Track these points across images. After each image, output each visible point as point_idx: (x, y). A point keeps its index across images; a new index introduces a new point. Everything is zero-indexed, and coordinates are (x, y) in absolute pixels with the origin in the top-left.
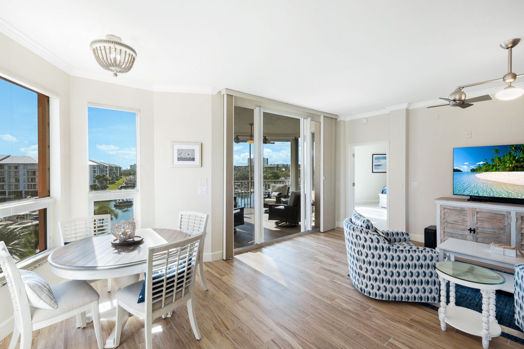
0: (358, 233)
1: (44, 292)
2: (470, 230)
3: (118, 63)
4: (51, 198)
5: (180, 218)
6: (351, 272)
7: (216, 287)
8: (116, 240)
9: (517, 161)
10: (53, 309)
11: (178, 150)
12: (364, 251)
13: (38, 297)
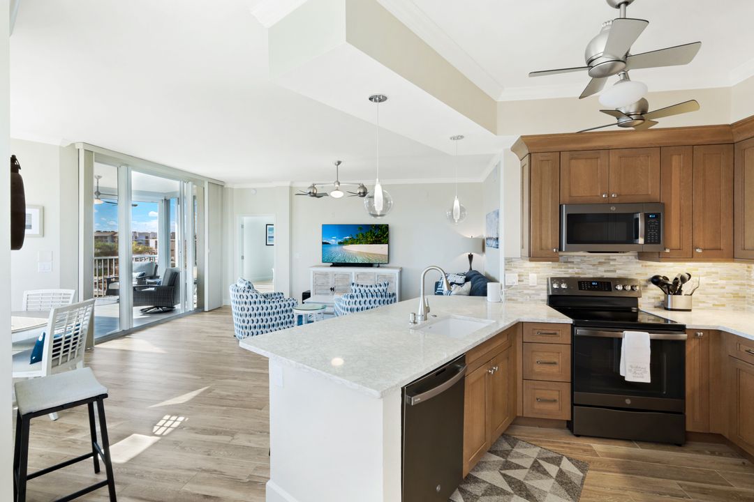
0: (242, 293)
2: (331, 289)
6: (236, 333)
9: (376, 237)
12: (246, 307)
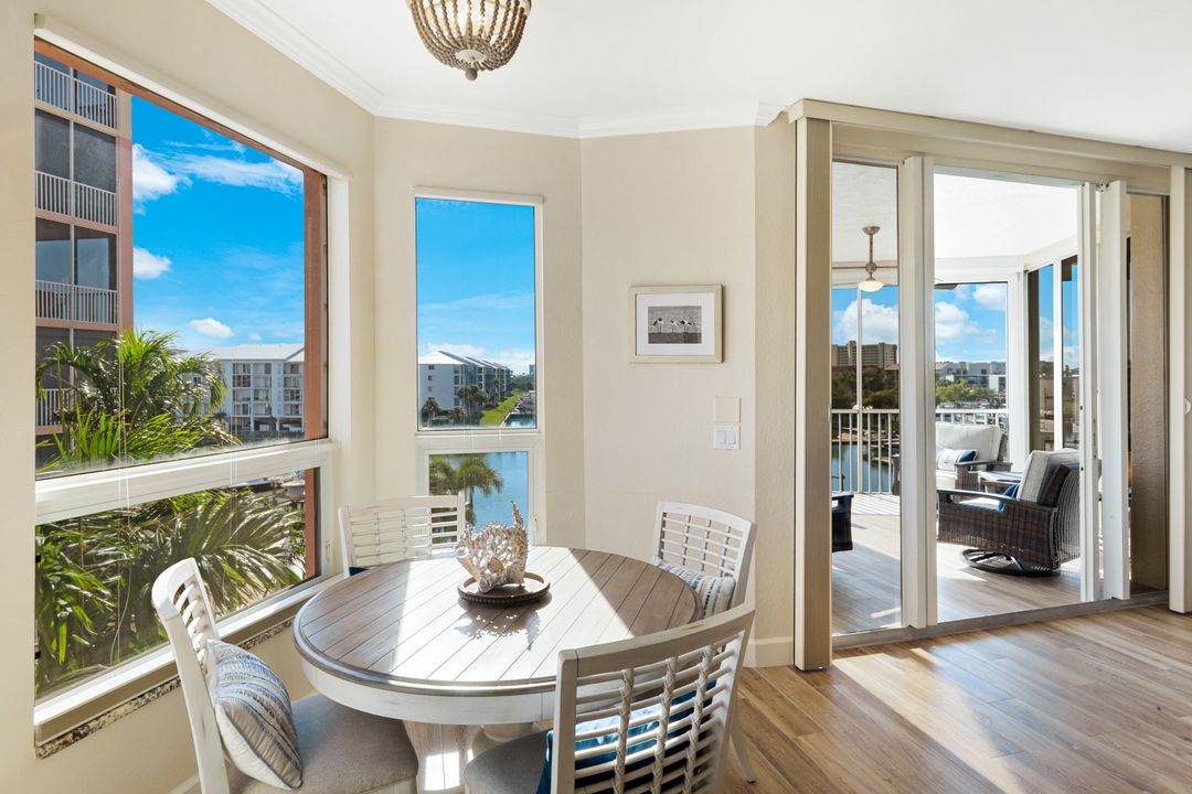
1: (267, 733)
3: (475, 32)
4: (330, 441)
5: (660, 524)
7: (784, 774)
8: (472, 581)
10: (289, 789)
11: (652, 310)
13: (248, 747)
